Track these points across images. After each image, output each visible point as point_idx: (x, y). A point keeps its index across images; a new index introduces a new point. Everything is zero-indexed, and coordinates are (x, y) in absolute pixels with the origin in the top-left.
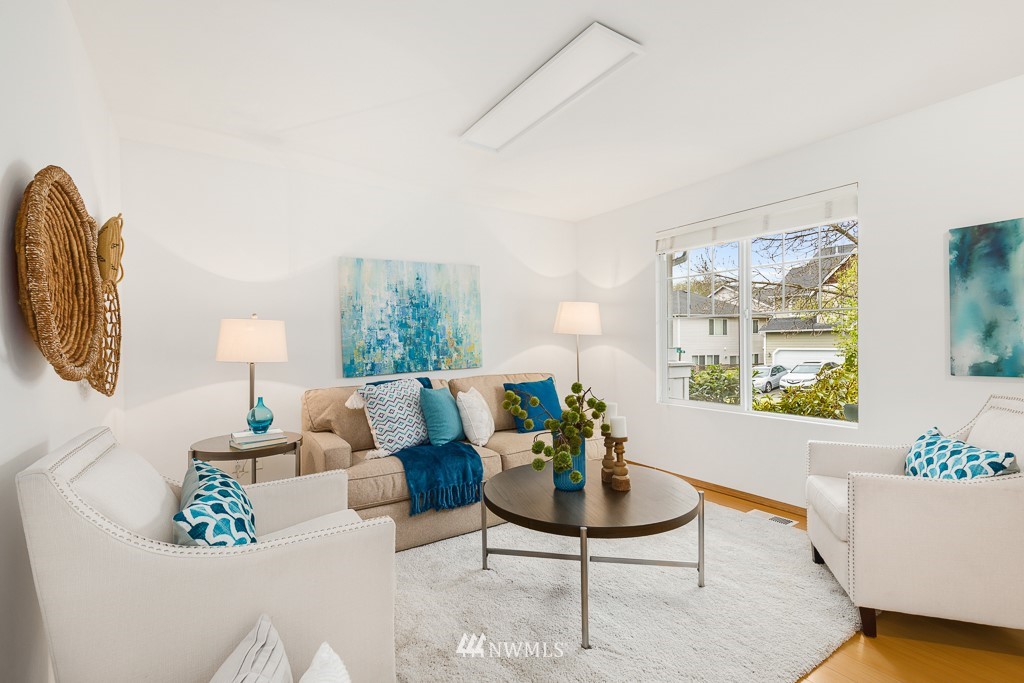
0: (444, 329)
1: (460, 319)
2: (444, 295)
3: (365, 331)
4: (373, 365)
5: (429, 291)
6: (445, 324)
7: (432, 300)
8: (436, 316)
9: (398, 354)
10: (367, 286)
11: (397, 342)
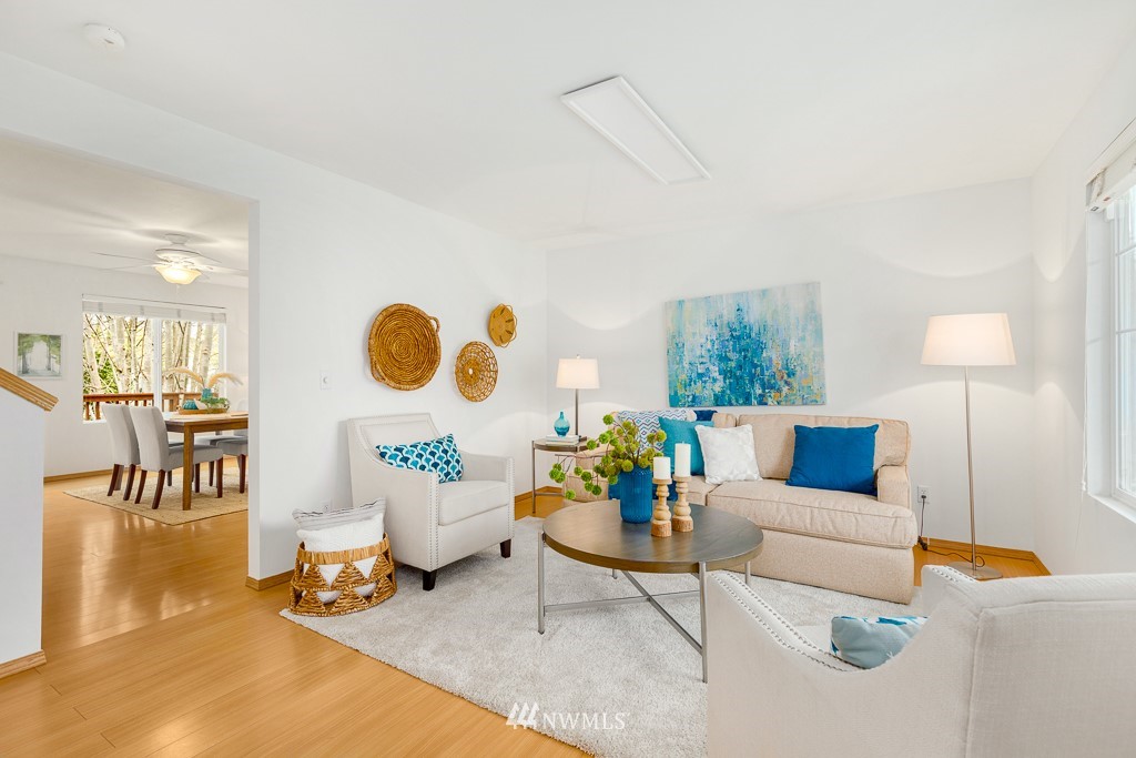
0: (771, 360)
1: (792, 349)
2: (770, 322)
3: (687, 366)
4: (694, 396)
5: (752, 321)
6: (772, 355)
7: (755, 329)
8: (761, 347)
9: (718, 388)
10: (688, 325)
11: (716, 375)
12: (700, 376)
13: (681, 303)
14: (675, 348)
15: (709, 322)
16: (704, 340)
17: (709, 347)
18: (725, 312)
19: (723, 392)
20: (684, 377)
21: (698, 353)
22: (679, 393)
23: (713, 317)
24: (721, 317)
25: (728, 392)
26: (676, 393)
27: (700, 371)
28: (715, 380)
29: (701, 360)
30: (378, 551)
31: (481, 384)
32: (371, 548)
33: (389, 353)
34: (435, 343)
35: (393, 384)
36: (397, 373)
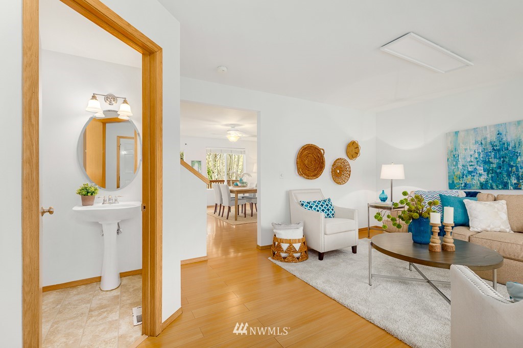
3: (461, 167)
4: (465, 184)
9: (482, 179)
10: (461, 144)
11: (482, 172)
12: (470, 173)
13: (457, 133)
14: (453, 157)
15: (476, 142)
16: (473, 153)
17: (477, 156)
18: (488, 136)
19: (487, 181)
20: (458, 173)
21: (469, 160)
22: (455, 182)
23: (479, 139)
24: (485, 139)
25: (491, 181)
26: (453, 182)
27: (470, 170)
28: (480, 175)
29: (471, 164)
30: (301, 241)
31: (343, 177)
32: (299, 239)
33: (304, 164)
34: (322, 159)
35: (306, 177)
36: (307, 172)
